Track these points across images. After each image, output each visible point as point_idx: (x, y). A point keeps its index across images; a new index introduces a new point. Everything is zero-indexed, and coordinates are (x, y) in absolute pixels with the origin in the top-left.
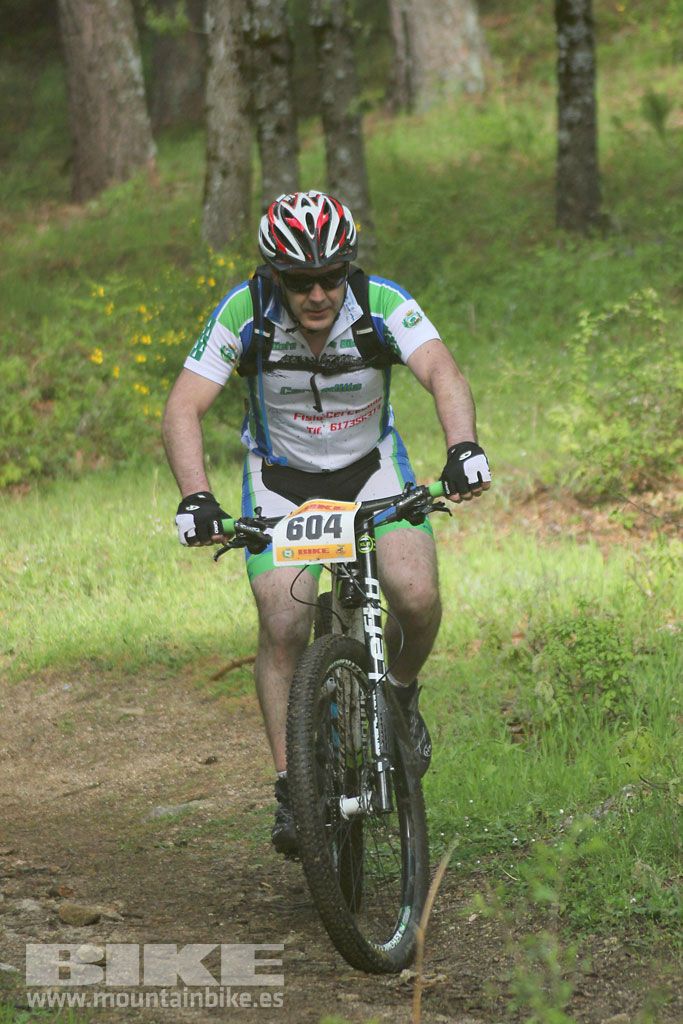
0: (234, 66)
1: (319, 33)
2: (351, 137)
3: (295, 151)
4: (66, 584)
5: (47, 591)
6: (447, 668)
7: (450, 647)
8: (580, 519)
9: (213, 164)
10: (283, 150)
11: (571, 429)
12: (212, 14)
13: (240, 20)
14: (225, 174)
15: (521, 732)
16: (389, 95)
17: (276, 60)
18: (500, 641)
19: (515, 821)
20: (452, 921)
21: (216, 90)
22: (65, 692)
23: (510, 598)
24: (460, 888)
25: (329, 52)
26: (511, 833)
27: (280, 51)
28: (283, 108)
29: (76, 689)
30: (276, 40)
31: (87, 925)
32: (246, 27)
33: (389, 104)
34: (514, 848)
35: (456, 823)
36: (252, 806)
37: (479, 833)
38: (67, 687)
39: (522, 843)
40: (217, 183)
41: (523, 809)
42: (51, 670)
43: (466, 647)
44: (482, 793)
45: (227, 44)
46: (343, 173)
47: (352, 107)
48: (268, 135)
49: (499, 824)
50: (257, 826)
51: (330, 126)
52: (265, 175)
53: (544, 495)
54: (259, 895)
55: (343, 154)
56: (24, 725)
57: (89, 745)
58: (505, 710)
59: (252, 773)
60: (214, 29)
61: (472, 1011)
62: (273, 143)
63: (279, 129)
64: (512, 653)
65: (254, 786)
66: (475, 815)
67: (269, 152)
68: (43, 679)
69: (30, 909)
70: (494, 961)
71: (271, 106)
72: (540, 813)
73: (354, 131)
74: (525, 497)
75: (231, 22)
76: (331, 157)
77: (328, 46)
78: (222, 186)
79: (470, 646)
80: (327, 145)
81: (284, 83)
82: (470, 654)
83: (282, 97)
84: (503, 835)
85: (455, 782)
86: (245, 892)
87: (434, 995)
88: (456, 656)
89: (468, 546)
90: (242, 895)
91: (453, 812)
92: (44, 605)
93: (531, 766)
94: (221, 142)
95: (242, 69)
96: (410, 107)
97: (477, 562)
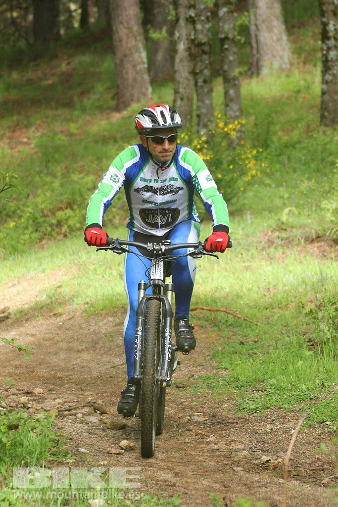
0: (187, 53)
1: (223, 41)
2: (235, 85)
3: (211, 90)
4: (111, 274)
5: (103, 276)
6: (278, 315)
7: (280, 306)
8: (335, 250)
9: (177, 95)
10: (206, 90)
11: (331, 211)
12: (178, 32)
13: (190, 34)
14: (182, 99)
15: (312, 345)
16: (249, 69)
17: (204, 52)
18: (303, 304)
19: (311, 386)
20: (283, 433)
21: (179, 64)
22: (110, 321)
23: (306, 285)
24: (287, 417)
25: (226, 49)
26: (310, 392)
27: (206, 48)
28: (207, 72)
29: (115, 320)
30: (204, 44)
31: (120, 430)
32: (193, 37)
33: (249, 73)
34: (311, 399)
35: (284, 387)
36: (193, 376)
37: (295, 391)
38: (111, 319)
39: (315, 397)
40: (179, 103)
41: (315, 381)
42: (104, 312)
43: (286, 306)
44: (296, 373)
45: (184, 44)
46: (231, 100)
47: (236, 72)
48: (200, 84)
49: (304, 388)
50: (195, 385)
51: (226, 80)
52: (198, 100)
53: (319, 239)
54: (196, 417)
55: (232, 92)
56: (92, 336)
57: (121, 346)
58: (304, 335)
59: (192, 360)
60: (179, 38)
61: (295, 477)
62: (202, 87)
63: (205, 81)
64: (310, 311)
65: (193, 367)
66: (293, 383)
67: (200, 91)
68: (101, 315)
69: (94, 422)
70: (304, 453)
71: (201, 72)
72: (323, 384)
73: (237, 82)
74: (311, 240)
75: (186, 35)
76: (226, 93)
77: (226, 46)
78: (180, 104)
79: (288, 306)
80: (225, 88)
81: (207, 62)
82: (289, 309)
83: (206, 68)
84: (306, 393)
85: (283, 368)
86: (189, 416)
87: (277, 469)
88: (282, 310)
89: (286, 261)
90: (189, 417)
91: (283, 381)
92: (102, 283)
93: (318, 361)
94: (181, 86)
95: (190, 55)
96: (258, 74)
97: (291, 268)
